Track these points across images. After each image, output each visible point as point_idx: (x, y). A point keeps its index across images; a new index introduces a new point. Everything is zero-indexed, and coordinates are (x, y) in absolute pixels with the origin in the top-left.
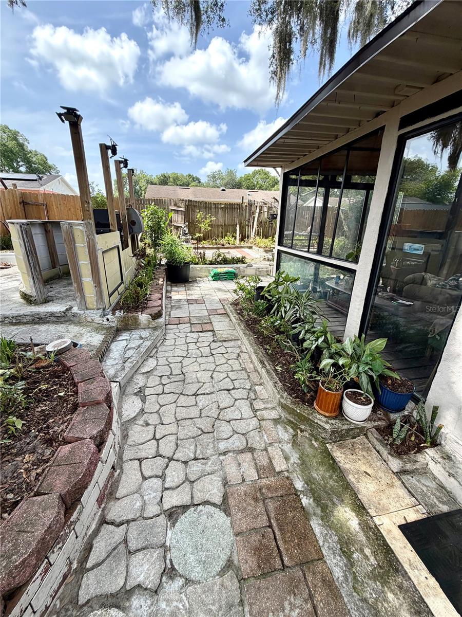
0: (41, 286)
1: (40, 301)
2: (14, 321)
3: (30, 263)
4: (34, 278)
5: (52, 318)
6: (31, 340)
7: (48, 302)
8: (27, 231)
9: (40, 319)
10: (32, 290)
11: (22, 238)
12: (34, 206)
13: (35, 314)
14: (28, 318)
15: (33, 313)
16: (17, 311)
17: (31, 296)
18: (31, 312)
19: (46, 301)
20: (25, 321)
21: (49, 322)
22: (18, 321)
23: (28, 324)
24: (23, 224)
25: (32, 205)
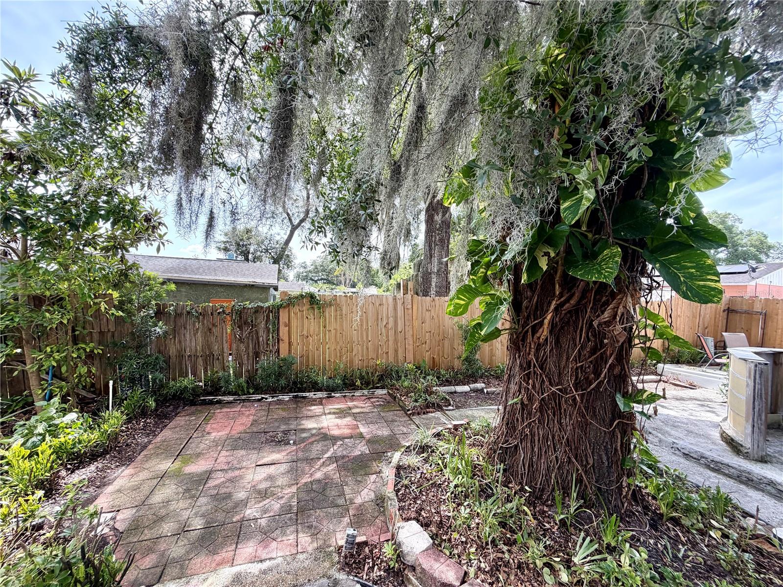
0: (761, 439)
1: (754, 457)
2: (712, 466)
3: (754, 408)
4: (754, 426)
5: (769, 488)
6: (758, 510)
7: (766, 462)
8: (762, 372)
9: (749, 480)
10: (746, 439)
11: (753, 378)
12: (744, 315)
13: (744, 471)
14: (732, 471)
15: (742, 468)
16: (719, 456)
17: (742, 446)
18: (739, 466)
19: (763, 460)
20: (727, 472)
21: (763, 491)
22: (717, 468)
23: (730, 477)
24: (759, 364)
25: (740, 313)
